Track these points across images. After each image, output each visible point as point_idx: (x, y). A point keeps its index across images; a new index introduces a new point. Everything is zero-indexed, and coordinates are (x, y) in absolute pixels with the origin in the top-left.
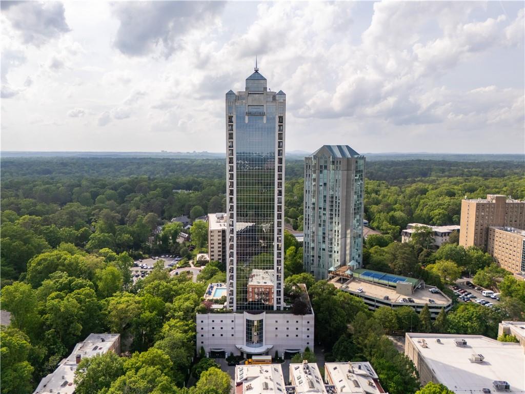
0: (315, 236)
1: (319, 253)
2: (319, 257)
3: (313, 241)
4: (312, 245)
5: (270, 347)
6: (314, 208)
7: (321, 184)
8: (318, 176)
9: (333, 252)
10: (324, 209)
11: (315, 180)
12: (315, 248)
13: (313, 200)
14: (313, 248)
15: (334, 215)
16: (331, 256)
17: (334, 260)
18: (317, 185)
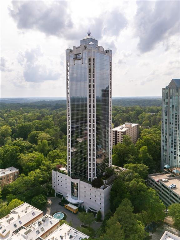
0: (167, 142)
1: (170, 154)
2: (170, 157)
3: (166, 145)
4: (165, 148)
5: (81, 202)
6: (166, 123)
7: (171, 106)
8: (169, 100)
9: (177, 155)
10: (173, 124)
11: (167, 103)
12: (167, 150)
13: (167, 117)
14: (166, 150)
15: (177, 129)
16: (175, 158)
17: (178, 161)
18: (168, 107)
